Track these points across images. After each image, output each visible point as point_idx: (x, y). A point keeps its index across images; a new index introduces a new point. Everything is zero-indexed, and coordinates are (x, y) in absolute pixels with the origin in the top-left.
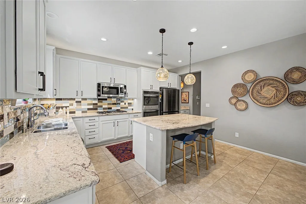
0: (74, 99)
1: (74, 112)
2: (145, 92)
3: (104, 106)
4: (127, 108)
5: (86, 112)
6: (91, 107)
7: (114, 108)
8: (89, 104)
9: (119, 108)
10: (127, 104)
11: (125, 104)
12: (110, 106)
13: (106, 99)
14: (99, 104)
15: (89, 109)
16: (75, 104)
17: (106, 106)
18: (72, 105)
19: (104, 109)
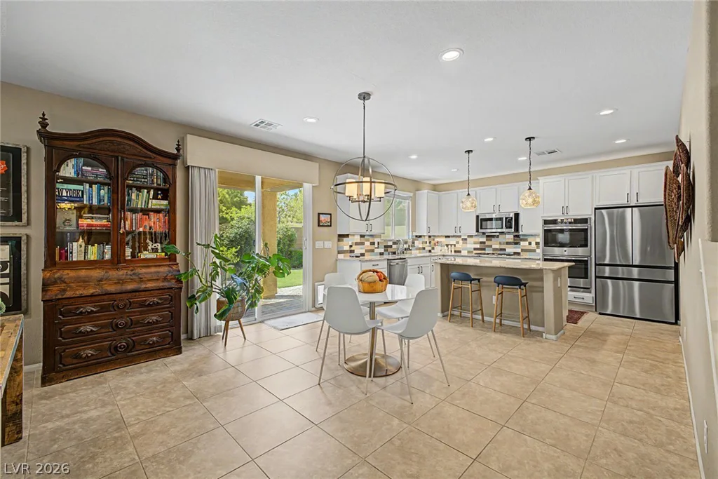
0: (460, 236)
1: (460, 252)
2: (546, 222)
3: (494, 247)
4: (534, 251)
5: (472, 252)
6: (478, 246)
7: (510, 249)
8: (475, 243)
9: (519, 251)
10: (533, 243)
11: (530, 243)
12: (503, 247)
13: (498, 237)
14: (487, 243)
15: (475, 249)
16: (461, 242)
17: (497, 246)
18: (458, 243)
19: (494, 250)
